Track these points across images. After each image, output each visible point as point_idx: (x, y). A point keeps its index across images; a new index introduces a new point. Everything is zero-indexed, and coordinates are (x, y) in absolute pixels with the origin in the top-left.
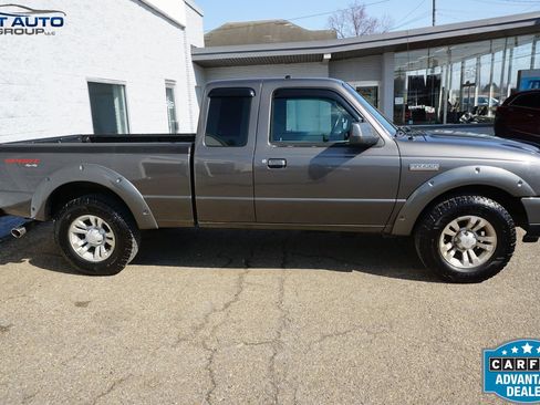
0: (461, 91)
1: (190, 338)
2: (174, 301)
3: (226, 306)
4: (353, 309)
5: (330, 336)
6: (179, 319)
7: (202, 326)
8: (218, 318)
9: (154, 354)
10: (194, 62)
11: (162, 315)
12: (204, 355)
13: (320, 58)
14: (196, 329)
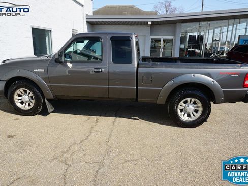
0: (212, 44)
1: (59, 157)
2: (57, 137)
3: (81, 142)
4: (143, 147)
5: (129, 161)
6: (56, 147)
7: (67, 151)
8: (75, 148)
9: (39, 165)
10: (87, 22)
11: (49, 144)
12: (64, 167)
13: (146, 24)
14: (63, 153)
